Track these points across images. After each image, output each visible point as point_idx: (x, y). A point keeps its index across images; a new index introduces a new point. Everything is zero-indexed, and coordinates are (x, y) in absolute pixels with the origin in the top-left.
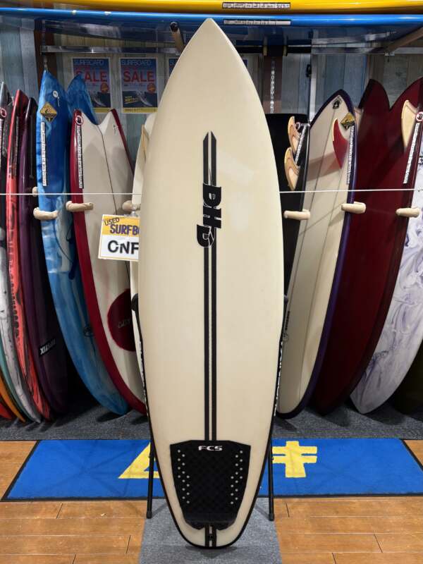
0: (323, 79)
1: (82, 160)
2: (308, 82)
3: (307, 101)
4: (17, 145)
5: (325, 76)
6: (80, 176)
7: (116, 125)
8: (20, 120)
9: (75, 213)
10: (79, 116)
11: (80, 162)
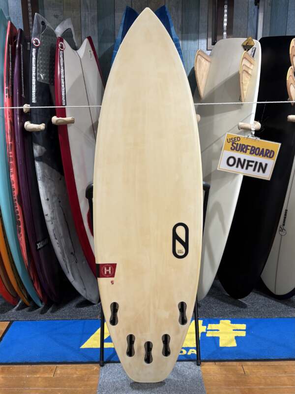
0: (270, 8)
1: (64, 81)
2: (256, 10)
3: (255, 27)
4: (11, 69)
5: (271, 5)
6: (63, 94)
7: (91, 50)
8: (12, 47)
9: (60, 125)
10: (61, 43)
11: (63, 82)
